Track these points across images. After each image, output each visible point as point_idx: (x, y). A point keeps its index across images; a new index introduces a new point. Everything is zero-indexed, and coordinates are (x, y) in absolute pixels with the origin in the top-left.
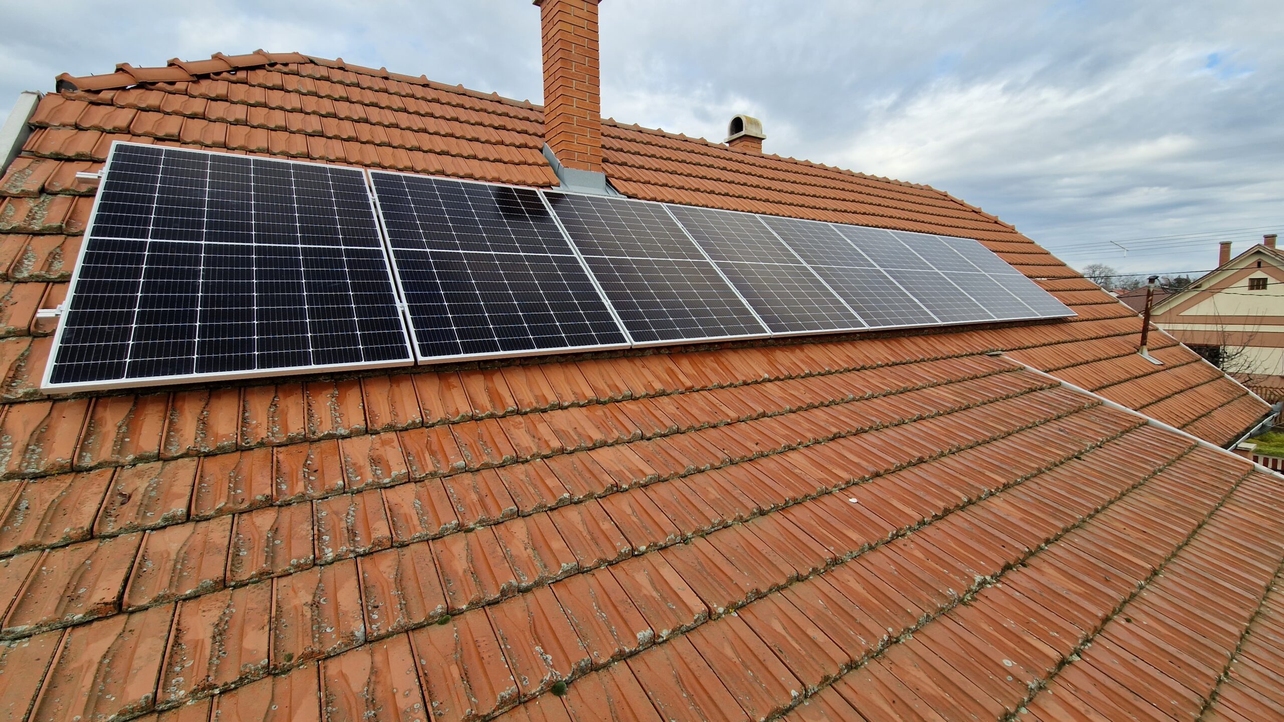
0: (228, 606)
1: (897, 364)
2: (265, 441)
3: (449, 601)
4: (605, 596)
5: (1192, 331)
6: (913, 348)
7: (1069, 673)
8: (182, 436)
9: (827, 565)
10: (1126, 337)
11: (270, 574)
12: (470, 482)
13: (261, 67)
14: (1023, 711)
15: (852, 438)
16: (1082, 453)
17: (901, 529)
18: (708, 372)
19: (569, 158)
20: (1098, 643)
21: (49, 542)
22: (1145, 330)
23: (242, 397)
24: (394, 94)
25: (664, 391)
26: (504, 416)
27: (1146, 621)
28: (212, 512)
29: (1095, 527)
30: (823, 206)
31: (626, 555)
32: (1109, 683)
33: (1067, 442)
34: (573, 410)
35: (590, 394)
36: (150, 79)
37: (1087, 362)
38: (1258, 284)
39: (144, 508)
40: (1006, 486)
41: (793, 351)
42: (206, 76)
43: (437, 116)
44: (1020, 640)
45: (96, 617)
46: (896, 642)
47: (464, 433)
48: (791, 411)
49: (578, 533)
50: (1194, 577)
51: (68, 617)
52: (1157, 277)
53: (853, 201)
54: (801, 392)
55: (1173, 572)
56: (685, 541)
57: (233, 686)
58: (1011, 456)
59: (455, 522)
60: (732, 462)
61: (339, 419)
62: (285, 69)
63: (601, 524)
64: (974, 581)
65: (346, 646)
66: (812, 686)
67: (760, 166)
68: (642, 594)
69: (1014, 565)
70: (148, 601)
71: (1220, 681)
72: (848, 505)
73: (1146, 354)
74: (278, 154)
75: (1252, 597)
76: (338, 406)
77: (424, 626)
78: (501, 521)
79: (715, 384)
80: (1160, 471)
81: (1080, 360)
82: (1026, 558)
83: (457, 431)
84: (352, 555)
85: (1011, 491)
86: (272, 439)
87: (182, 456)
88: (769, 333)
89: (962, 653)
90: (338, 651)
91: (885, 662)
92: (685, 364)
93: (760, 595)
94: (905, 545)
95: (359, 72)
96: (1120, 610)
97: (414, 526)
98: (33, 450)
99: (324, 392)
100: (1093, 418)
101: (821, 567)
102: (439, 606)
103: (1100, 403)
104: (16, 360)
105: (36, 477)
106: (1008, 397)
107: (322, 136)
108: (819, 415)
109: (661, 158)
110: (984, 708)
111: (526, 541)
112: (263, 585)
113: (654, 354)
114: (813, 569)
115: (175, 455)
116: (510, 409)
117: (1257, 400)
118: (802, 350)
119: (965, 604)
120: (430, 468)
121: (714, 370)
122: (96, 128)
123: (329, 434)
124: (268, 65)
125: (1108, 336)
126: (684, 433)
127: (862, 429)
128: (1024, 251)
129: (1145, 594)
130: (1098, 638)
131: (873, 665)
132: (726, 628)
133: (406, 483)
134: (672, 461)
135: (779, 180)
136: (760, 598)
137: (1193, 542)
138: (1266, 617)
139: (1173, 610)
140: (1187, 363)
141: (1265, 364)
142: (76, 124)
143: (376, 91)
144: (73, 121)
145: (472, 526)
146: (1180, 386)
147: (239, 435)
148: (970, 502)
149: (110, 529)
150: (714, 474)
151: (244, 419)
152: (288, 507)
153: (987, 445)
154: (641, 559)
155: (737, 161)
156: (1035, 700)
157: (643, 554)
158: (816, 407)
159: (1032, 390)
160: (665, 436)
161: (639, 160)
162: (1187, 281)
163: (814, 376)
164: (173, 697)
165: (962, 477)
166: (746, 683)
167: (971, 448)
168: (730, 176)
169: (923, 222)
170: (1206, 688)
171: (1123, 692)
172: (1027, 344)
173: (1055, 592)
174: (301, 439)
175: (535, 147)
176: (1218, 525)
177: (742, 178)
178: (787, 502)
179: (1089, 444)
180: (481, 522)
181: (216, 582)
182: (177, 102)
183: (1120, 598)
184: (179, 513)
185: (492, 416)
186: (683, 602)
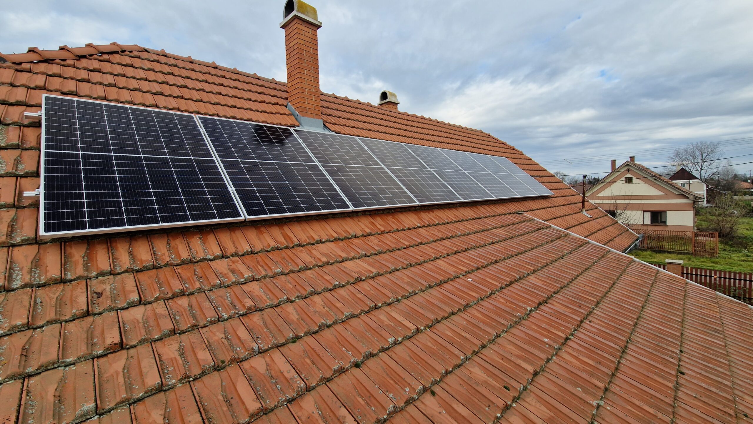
0: (181, 342)
1: (478, 219)
2: (169, 263)
3: (295, 332)
4: (368, 326)
5: (603, 203)
6: (484, 211)
7: (570, 343)
8: (120, 261)
9: (464, 307)
10: (576, 205)
11: (197, 326)
12: (285, 279)
13: (117, 52)
14: (554, 358)
15: (463, 253)
16: (563, 256)
17: (493, 291)
18: (391, 223)
19: (303, 111)
20: (579, 331)
21: (64, 318)
22: (583, 202)
23: (149, 240)
24: (198, 72)
25: (371, 233)
26: (293, 248)
27: (597, 321)
28: (153, 299)
29: (573, 286)
30: (433, 140)
31: (373, 308)
32: (585, 345)
33: (557, 252)
34: (327, 243)
35: (335, 235)
36: (51, 57)
37: (560, 217)
38: (629, 180)
39: (114, 298)
40: (534, 271)
41: (429, 213)
42: (84, 57)
43: (225, 85)
44: (549, 331)
45: (110, 352)
46: (499, 336)
47: (274, 256)
48: (434, 242)
49: (347, 300)
50: (613, 304)
51: (94, 353)
52: (586, 176)
53: (447, 137)
54: (436, 233)
55: (605, 302)
56: (398, 301)
57: (199, 376)
58: (534, 258)
59: (285, 297)
60: (411, 266)
61: (206, 251)
62: (132, 54)
63: (357, 295)
64: (527, 310)
65: (250, 355)
66: (469, 355)
67: (399, 118)
68: (384, 324)
69: (543, 303)
70: (136, 342)
71: (627, 342)
72: (468, 282)
73: (585, 212)
74: (138, 104)
75: (637, 310)
76: (204, 244)
77: (285, 344)
78: (307, 296)
79: (395, 229)
80: (596, 262)
81: (558, 216)
82: (547, 300)
83: (270, 255)
84: (237, 316)
85: (536, 273)
86: (172, 261)
87: (123, 272)
88: (418, 203)
89: (527, 338)
90: (247, 357)
91: (496, 344)
92: (378, 219)
93: (438, 322)
94: (496, 297)
95: (175, 58)
96: (586, 318)
97: (265, 301)
98: (35, 271)
99: (195, 237)
100: (566, 241)
101: (462, 308)
102: (291, 334)
103: (568, 234)
104: (10, 221)
105: (40, 286)
106: (529, 232)
107: (162, 95)
108: (446, 243)
109: (349, 112)
110: (539, 357)
111: (323, 305)
112: (195, 332)
113: (363, 215)
114: (459, 309)
115: (120, 272)
116: (296, 243)
117: (632, 233)
118: (433, 212)
119: (525, 320)
120: (264, 273)
121: (393, 222)
122: (24, 86)
123: (203, 259)
124: (121, 51)
125: (568, 204)
126: (384, 253)
127: (467, 248)
128: (528, 163)
129: (595, 311)
130: (579, 329)
131: (492, 346)
132: (426, 336)
133: (252, 281)
134: (383, 266)
135: (409, 126)
136: (438, 323)
137: (612, 291)
138: (643, 318)
139: (607, 317)
140: (602, 217)
141: (635, 218)
142: (11, 83)
143: (187, 70)
144: (8, 81)
145: (293, 299)
146: (600, 227)
147: (154, 259)
148: (520, 278)
149: (97, 310)
150: (404, 271)
151: (154, 251)
152: (192, 295)
153: (523, 254)
154: (379, 310)
155: (387, 115)
156: (558, 354)
157: (380, 307)
158: (445, 239)
159: (539, 229)
160: (376, 254)
161: (338, 114)
162: (598, 179)
163: (440, 225)
164: (170, 383)
165: (515, 268)
166: (440, 356)
167: (517, 255)
168: (385, 123)
169: (480, 148)
170: (622, 344)
171: (591, 348)
172: (534, 208)
173: (560, 312)
174: (188, 261)
175: (283, 105)
176: (621, 283)
177: (392, 124)
178: (441, 282)
179: (566, 252)
180: (298, 297)
181: (170, 331)
182: (70, 72)
183: (586, 313)
184: (136, 300)
185: (287, 247)
186: (405, 325)
